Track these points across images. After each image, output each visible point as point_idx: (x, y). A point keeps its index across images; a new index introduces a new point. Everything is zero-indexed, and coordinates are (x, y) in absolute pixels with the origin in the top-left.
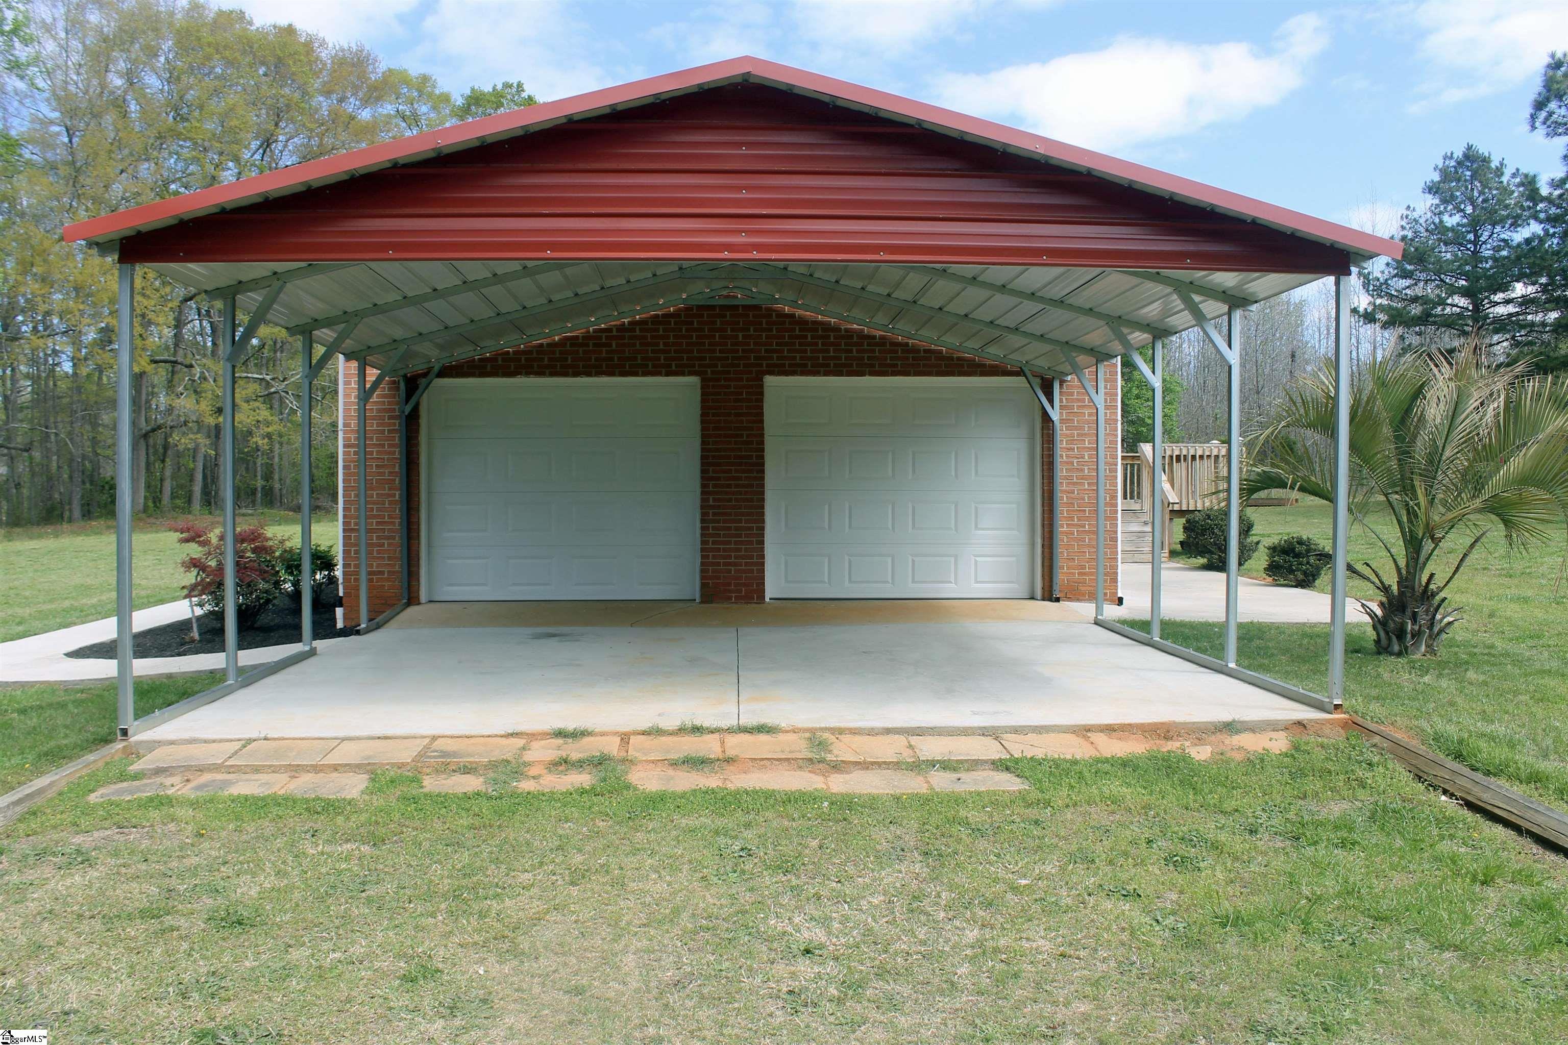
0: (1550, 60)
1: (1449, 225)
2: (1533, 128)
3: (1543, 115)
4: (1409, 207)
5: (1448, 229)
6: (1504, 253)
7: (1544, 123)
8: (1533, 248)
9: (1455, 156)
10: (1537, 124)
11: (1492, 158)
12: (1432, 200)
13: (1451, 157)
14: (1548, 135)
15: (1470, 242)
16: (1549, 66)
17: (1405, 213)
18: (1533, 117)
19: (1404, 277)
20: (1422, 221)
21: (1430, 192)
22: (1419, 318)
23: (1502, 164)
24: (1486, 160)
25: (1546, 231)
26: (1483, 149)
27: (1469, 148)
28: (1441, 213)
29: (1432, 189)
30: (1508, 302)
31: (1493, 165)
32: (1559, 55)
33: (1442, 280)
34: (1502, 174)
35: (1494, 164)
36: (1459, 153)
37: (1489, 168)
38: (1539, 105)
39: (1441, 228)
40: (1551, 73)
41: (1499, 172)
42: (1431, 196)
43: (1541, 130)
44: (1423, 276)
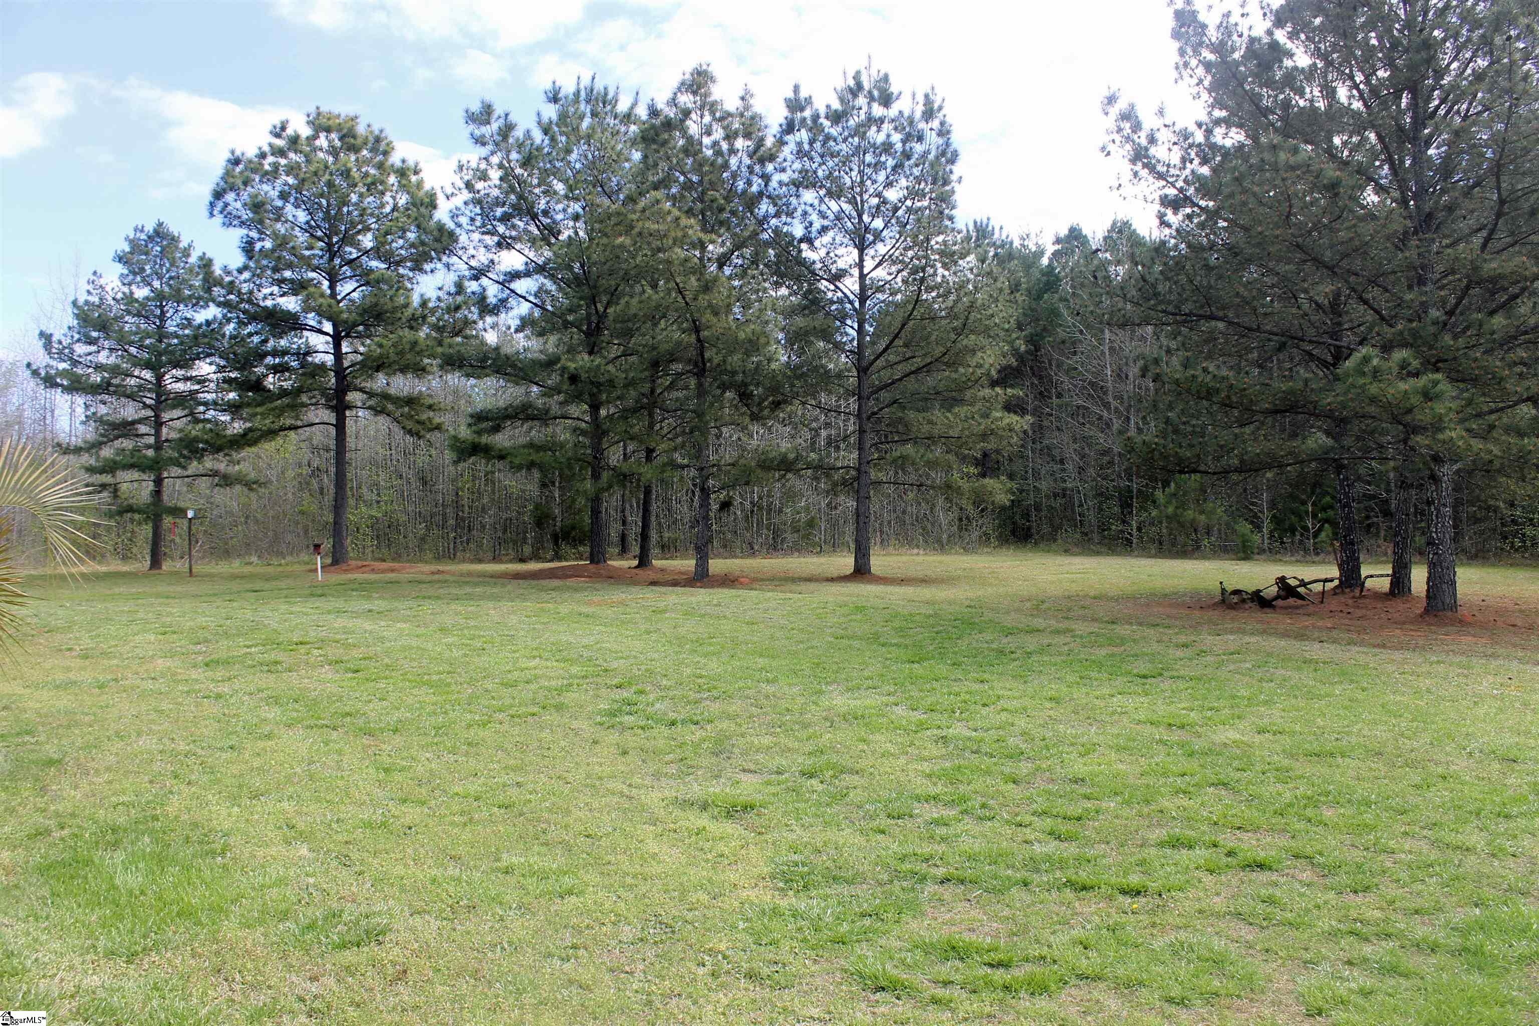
0: (230, 156)
1: (136, 296)
2: (212, 215)
3: (220, 205)
4: (95, 273)
5: (137, 301)
6: (187, 332)
7: (221, 212)
8: (213, 330)
9: (146, 229)
10: (215, 212)
11: (182, 238)
12: (120, 269)
13: (142, 231)
14: (224, 224)
15: (155, 316)
16: (229, 161)
17: (92, 278)
18: (212, 205)
19: (90, 343)
20: (108, 289)
21: (120, 261)
22: (99, 386)
23: (190, 246)
24: (174, 240)
25: (224, 316)
26: (174, 229)
27: (160, 224)
28: (130, 284)
29: (121, 259)
30: (187, 379)
31: (181, 245)
32: (238, 153)
33: (126, 351)
34: (189, 255)
35: (183, 244)
36: (150, 228)
37: (177, 247)
38: (218, 195)
39: (129, 299)
40: (230, 166)
41: (186, 253)
42: (121, 266)
43: (219, 219)
44: (107, 344)
